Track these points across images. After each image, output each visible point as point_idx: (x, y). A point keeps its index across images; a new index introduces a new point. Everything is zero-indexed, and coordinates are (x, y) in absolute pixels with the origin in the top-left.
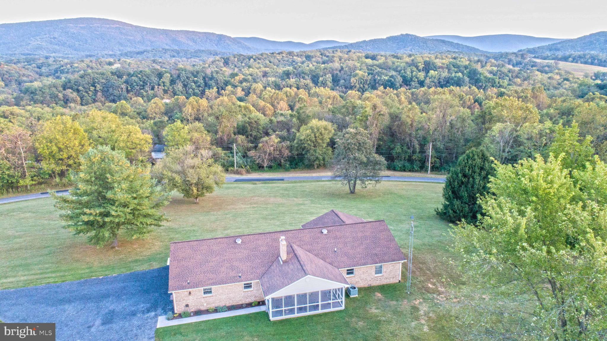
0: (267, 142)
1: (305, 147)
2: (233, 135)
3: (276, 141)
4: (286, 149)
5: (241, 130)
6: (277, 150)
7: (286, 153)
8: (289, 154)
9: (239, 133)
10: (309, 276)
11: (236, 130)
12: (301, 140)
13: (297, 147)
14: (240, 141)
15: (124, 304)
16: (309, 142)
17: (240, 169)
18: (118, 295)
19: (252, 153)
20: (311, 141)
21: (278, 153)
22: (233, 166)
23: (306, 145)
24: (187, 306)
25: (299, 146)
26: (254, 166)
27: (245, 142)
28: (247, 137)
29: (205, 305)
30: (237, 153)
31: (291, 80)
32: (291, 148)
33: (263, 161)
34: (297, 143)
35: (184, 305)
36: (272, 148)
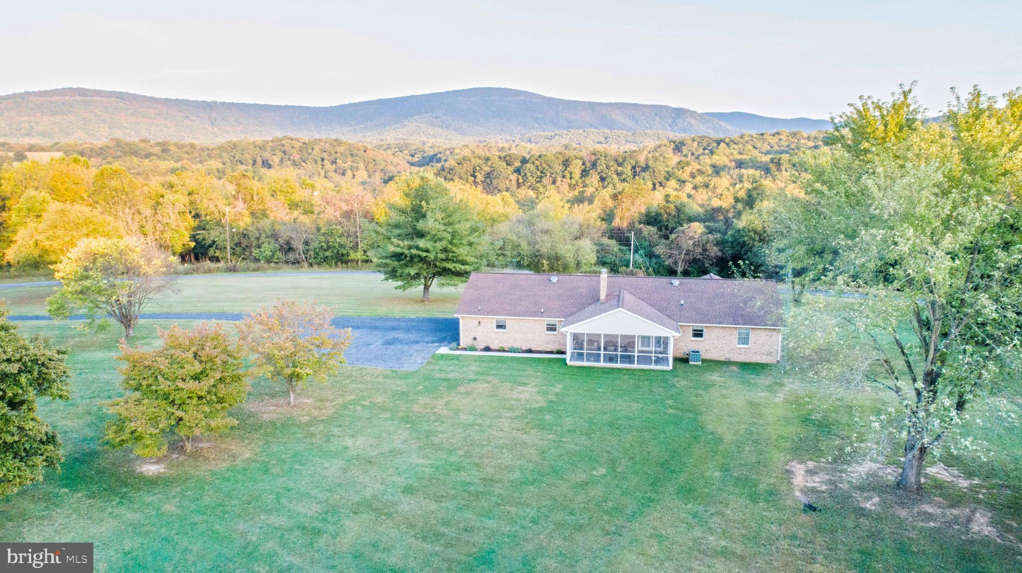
0: (683, 232)
1: (744, 242)
2: (637, 224)
3: (699, 231)
4: (715, 245)
5: (652, 219)
6: (699, 245)
7: (714, 251)
8: (719, 254)
9: (648, 223)
10: (620, 309)
11: (645, 219)
12: (739, 231)
13: (732, 243)
14: (647, 233)
15: (410, 335)
16: (752, 234)
17: (635, 270)
18: (408, 330)
19: (660, 250)
20: (755, 232)
21: (700, 250)
22: (628, 266)
23: (746, 239)
24: (475, 339)
25: (735, 240)
26: (661, 270)
27: (656, 236)
28: (660, 229)
29: (496, 342)
30: (636, 246)
31: (784, 173)
32: (720, 243)
33: (676, 263)
34: (733, 236)
35: (472, 337)
36: (691, 242)
